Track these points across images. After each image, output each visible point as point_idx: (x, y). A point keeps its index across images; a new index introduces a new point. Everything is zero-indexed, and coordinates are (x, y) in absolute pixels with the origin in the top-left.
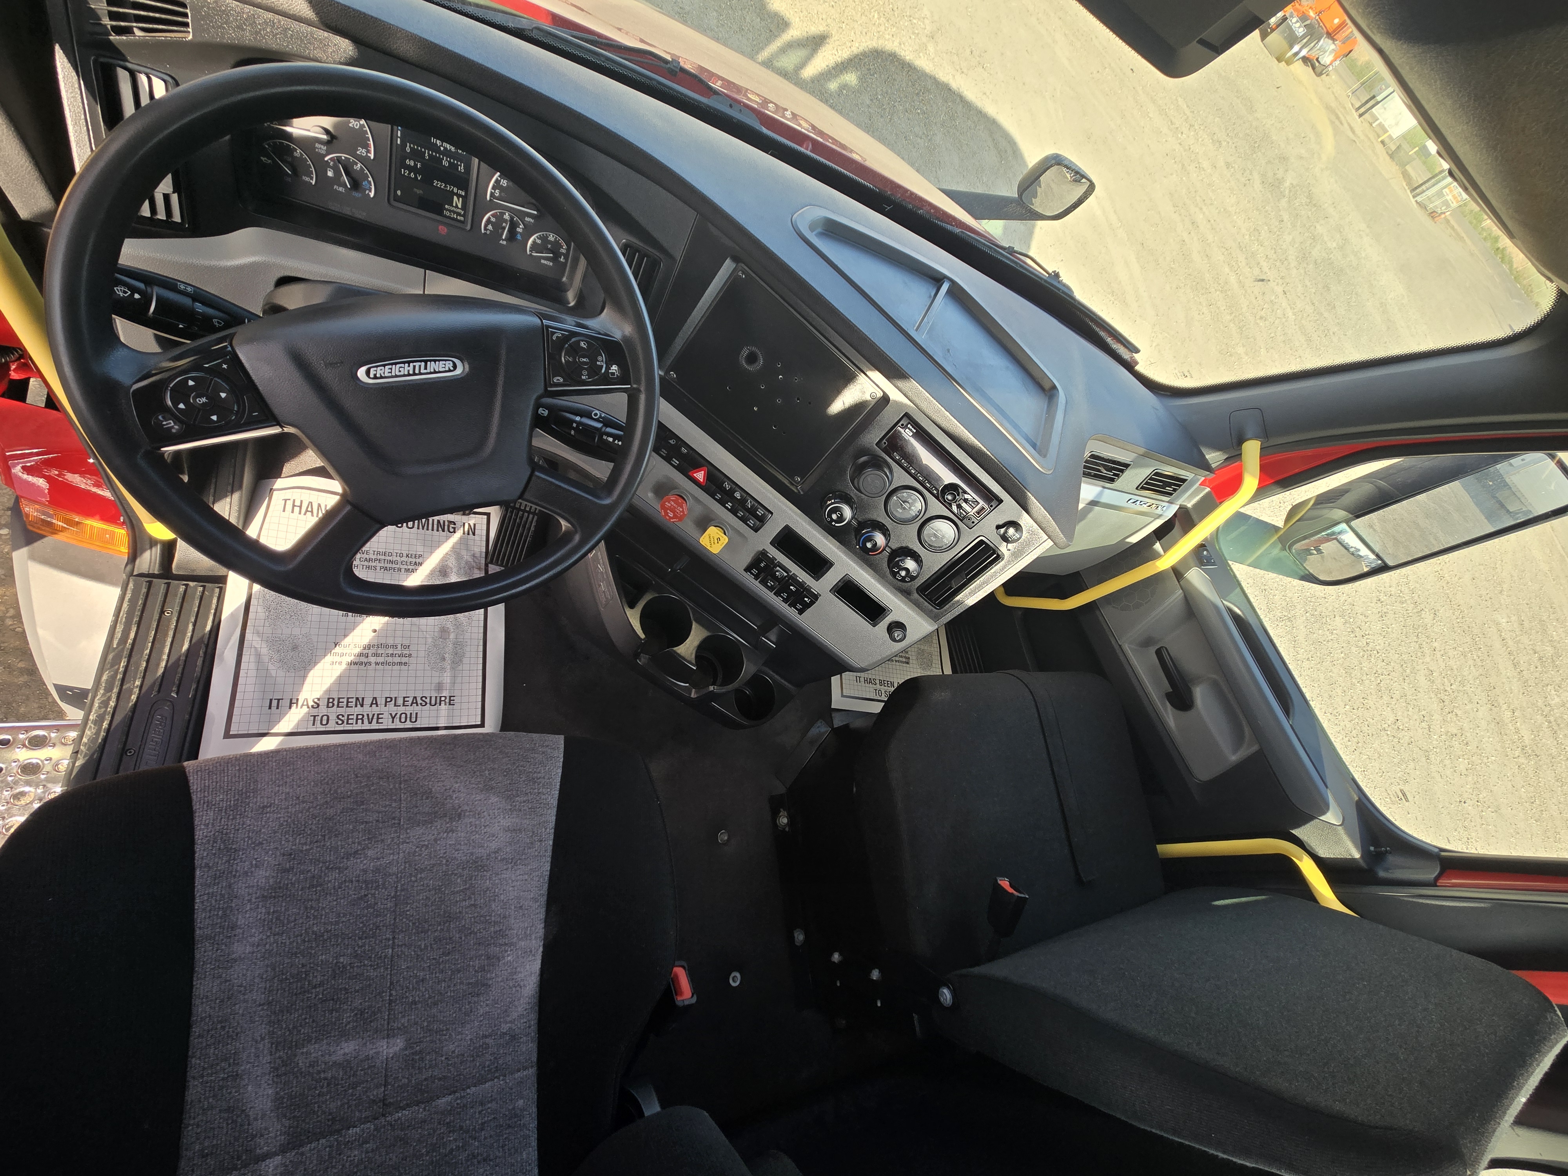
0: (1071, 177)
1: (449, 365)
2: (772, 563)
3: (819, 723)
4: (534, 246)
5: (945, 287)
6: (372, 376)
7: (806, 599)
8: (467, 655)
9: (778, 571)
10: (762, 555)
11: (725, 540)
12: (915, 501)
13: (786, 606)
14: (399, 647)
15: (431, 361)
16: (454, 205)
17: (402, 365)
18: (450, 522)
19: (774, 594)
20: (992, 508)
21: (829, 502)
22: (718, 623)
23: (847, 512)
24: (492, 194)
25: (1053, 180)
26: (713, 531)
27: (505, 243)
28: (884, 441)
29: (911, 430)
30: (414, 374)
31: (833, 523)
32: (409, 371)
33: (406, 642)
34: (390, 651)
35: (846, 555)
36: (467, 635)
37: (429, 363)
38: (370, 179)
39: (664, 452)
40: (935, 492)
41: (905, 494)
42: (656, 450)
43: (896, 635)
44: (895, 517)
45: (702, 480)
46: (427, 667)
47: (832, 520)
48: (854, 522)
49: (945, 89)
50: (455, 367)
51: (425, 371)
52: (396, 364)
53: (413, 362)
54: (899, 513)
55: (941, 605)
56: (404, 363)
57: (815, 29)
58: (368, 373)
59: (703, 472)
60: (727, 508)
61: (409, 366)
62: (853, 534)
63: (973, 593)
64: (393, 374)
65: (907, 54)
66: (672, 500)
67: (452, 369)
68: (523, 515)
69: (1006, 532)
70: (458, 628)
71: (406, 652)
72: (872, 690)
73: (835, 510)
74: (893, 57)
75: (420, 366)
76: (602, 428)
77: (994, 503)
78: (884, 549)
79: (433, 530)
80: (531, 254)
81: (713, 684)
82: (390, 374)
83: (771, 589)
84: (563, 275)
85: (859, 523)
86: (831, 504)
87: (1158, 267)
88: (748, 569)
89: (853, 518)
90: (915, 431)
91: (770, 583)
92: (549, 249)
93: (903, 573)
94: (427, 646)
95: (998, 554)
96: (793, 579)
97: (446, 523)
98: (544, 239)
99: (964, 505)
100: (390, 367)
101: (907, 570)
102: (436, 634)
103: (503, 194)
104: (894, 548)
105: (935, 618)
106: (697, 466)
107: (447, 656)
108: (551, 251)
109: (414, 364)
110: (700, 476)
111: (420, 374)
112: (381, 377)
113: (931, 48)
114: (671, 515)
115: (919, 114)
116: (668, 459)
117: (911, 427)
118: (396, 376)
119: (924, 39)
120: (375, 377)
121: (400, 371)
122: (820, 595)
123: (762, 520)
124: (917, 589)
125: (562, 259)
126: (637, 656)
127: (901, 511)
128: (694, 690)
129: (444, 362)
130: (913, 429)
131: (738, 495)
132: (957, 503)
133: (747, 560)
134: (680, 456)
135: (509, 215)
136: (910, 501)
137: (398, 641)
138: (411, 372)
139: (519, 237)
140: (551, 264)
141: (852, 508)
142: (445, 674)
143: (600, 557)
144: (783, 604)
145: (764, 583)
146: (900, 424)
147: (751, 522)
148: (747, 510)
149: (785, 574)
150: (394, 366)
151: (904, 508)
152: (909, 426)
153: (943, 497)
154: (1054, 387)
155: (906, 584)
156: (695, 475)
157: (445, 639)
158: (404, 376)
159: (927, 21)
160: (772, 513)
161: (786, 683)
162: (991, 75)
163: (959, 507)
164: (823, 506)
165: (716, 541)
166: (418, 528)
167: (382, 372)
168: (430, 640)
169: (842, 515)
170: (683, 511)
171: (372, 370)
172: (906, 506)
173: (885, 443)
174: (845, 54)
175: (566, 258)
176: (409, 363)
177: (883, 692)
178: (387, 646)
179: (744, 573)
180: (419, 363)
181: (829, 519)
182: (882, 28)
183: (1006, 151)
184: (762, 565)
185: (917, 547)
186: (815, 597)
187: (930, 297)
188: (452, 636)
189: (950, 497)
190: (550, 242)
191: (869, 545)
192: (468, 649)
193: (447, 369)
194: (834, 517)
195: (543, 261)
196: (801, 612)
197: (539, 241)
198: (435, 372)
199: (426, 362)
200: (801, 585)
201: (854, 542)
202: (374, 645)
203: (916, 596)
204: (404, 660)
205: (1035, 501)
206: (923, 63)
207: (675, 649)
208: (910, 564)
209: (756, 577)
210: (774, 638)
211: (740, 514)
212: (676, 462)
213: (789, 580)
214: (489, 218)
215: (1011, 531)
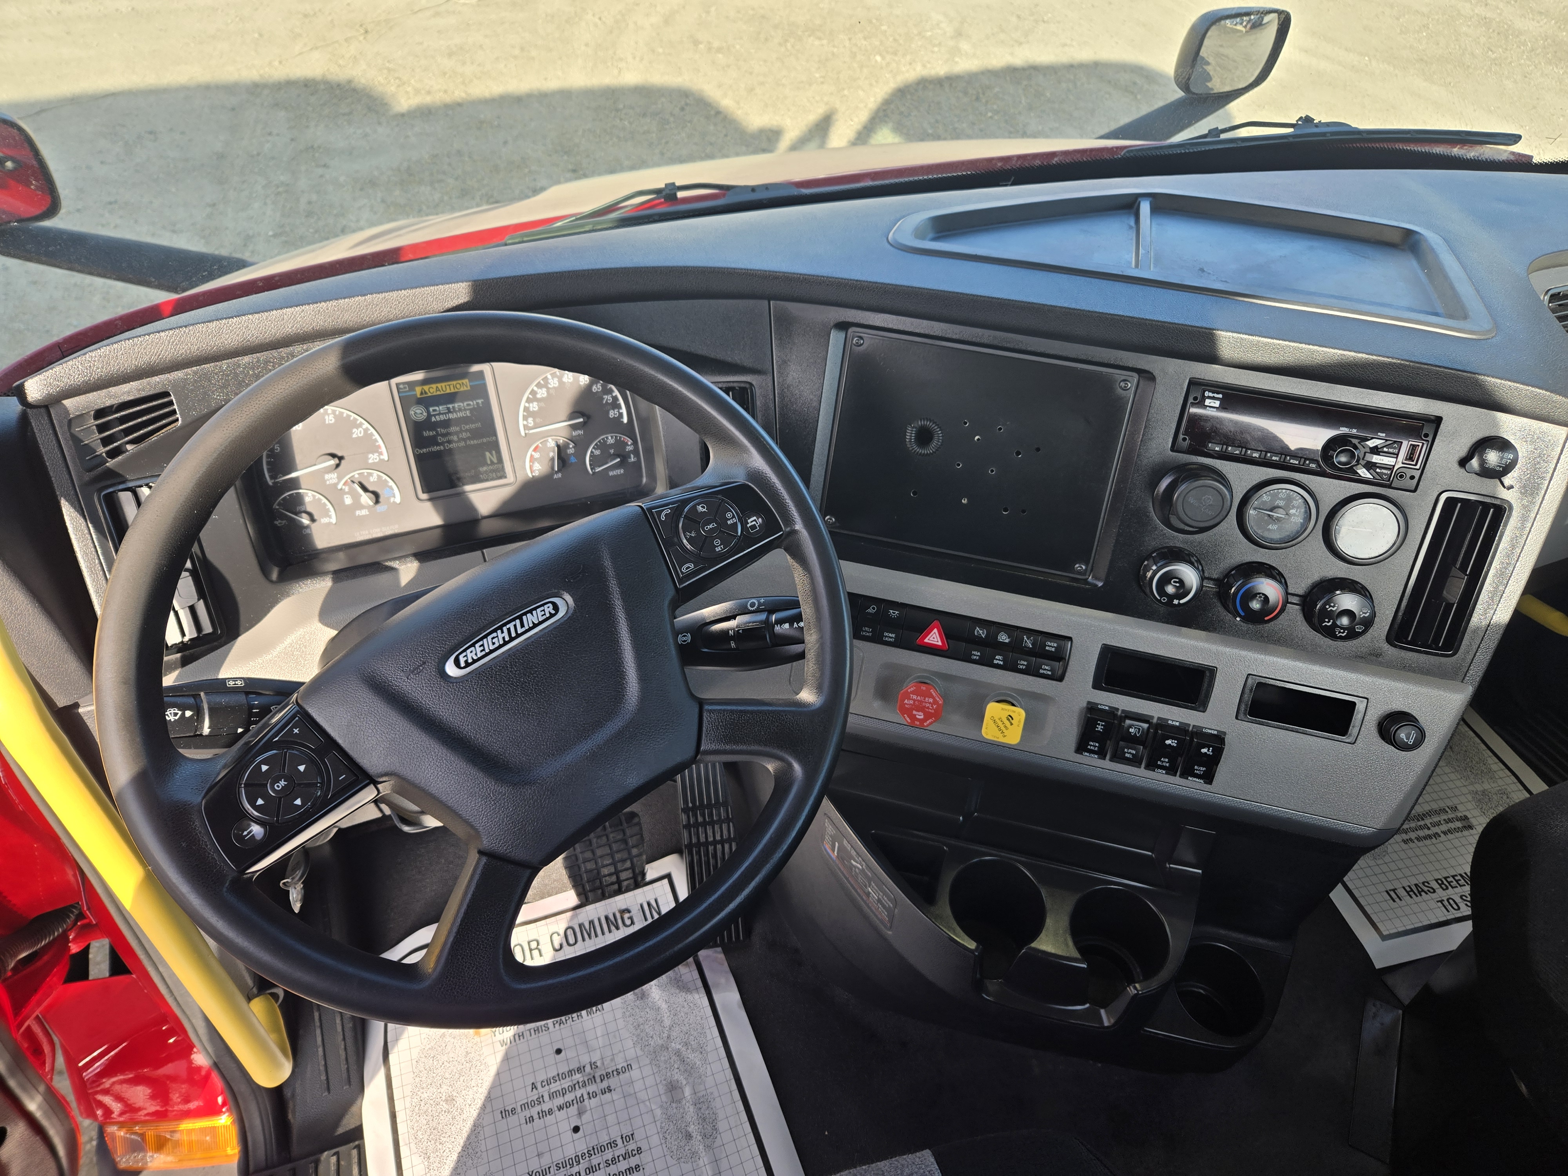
0: (1245, 27)
1: (549, 609)
2: (1113, 717)
3: (1371, 1009)
4: (595, 461)
5: (1145, 207)
6: (463, 665)
7: (1204, 750)
8: (721, 1115)
9: (1130, 726)
10: (1092, 712)
11: (1019, 714)
12: (1289, 499)
13: (1177, 780)
14: (619, 1142)
15: (525, 614)
16: (489, 462)
17: (494, 635)
18: (623, 912)
19: (1147, 767)
20: (1430, 439)
21: (1149, 574)
22: (1083, 872)
23: (1189, 575)
24: (526, 427)
25: (1221, 46)
26: (994, 710)
27: (560, 475)
28: (1181, 436)
29: (1213, 398)
30: (512, 639)
31: (1176, 602)
32: (504, 638)
33: (626, 1131)
34: (609, 1155)
35: (1226, 645)
36: (709, 1082)
37: (524, 617)
38: (391, 483)
39: (867, 631)
40: (1313, 466)
41: (1265, 496)
42: (857, 635)
43: (1403, 736)
44: (1272, 541)
45: (940, 643)
46: (671, 1162)
47: (1171, 597)
48: (1209, 585)
49: (1012, 73)
50: (556, 608)
51: (523, 629)
52: (486, 636)
53: (505, 624)
54: (1274, 532)
55: (1452, 643)
56: (495, 631)
57: (813, 116)
58: (457, 663)
59: (935, 630)
60: (997, 666)
61: (502, 632)
62: (1219, 604)
63: (1498, 595)
64: (487, 651)
65: (940, 69)
66: (913, 693)
67: (553, 612)
68: (715, 849)
69: (1483, 462)
70: (690, 1075)
71: (632, 1146)
72: (1433, 904)
73: (1167, 579)
74: (924, 83)
75: (515, 626)
76: (767, 618)
77: (1428, 429)
78: (1286, 602)
79: (603, 934)
80: (594, 473)
81: (1132, 981)
82: (483, 653)
83: (1135, 762)
84: (641, 476)
85: (1218, 582)
86: (1155, 573)
87: (1471, 70)
88: (1081, 748)
89: (1203, 578)
90: (1220, 396)
91: (1129, 753)
92: (614, 454)
93: (1345, 621)
94: (658, 1123)
95: (1494, 506)
96: (1162, 728)
97: (618, 916)
98: (603, 446)
99: (1376, 459)
100: (481, 643)
101: (1349, 613)
102: (664, 1098)
103: (538, 420)
104: (1301, 591)
105: (1456, 675)
106: (923, 629)
107: (692, 1128)
108: (617, 455)
109: (508, 626)
110: (934, 638)
111: (518, 636)
112: (474, 661)
113: (965, 46)
114: (920, 716)
115: (991, 117)
116: (877, 639)
117: (1211, 395)
118: (491, 652)
119: (951, 43)
120: (468, 664)
121: (494, 644)
122: (1225, 733)
123: (1060, 657)
124: (1389, 639)
125: (632, 459)
126: (978, 986)
127: (1275, 527)
128: (1103, 1012)
129: (542, 608)
130: (1216, 395)
131: (1003, 638)
132: (1363, 462)
133: (1071, 732)
134: (892, 624)
135: (552, 439)
136: (1281, 503)
137: (615, 1134)
138: (507, 639)
139: (573, 460)
140: (622, 471)
141: (1192, 564)
142: (701, 1163)
143: (849, 847)
144: (1170, 779)
145: (1118, 757)
146: (1191, 400)
147: (1046, 669)
148: (1030, 653)
149: (1146, 726)
150: (485, 640)
151: (1278, 520)
152: (1207, 394)
153: (1333, 466)
154: (1409, 233)
155: (1361, 639)
156: (926, 640)
157: (679, 1101)
158: (500, 646)
159: (943, 25)
160: (1070, 639)
161: (1261, 941)
162: (1059, 22)
163: (1370, 466)
164: (1142, 584)
165: (1007, 723)
166: (584, 940)
167: (473, 654)
168: (658, 1112)
169: (1181, 582)
170: (935, 702)
171: (461, 657)
172: (1279, 514)
173: (1184, 439)
174: (863, 117)
175: (637, 454)
176: (501, 628)
177: (1458, 900)
178: (602, 1149)
179: (1079, 758)
180: (514, 623)
181: (1165, 600)
182: (894, 65)
183: (1135, 83)
184: (1100, 728)
185: (1339, 570)
186: (1218, 741)
187: (1131, 227)
188: (688, 1092)
189: (1343, 459)
190: (611, 446)
191: (1255, 605)
192: (717, 1103)
193: (548, 615)
194: (1170, 589)
195: (611, 473)
196: (1208, 778)
197: (597, 452)
198: (535, 626)
199: (520, 618)
200: (1181, 731)
201: (1229, 617)
202: (583, 1155)
203: (1390, 651)
204: (633, 1161)
205: (1499, 381)
206: (965, 65)
207: (1033, 945)
208: (1347, 601)
209: (1101, 754)
210: (1190, 857)
211: (1023, 664)
212: (890, 636)
213: (1156, 732)
214: (532, 456)
215: (1493, 457)
